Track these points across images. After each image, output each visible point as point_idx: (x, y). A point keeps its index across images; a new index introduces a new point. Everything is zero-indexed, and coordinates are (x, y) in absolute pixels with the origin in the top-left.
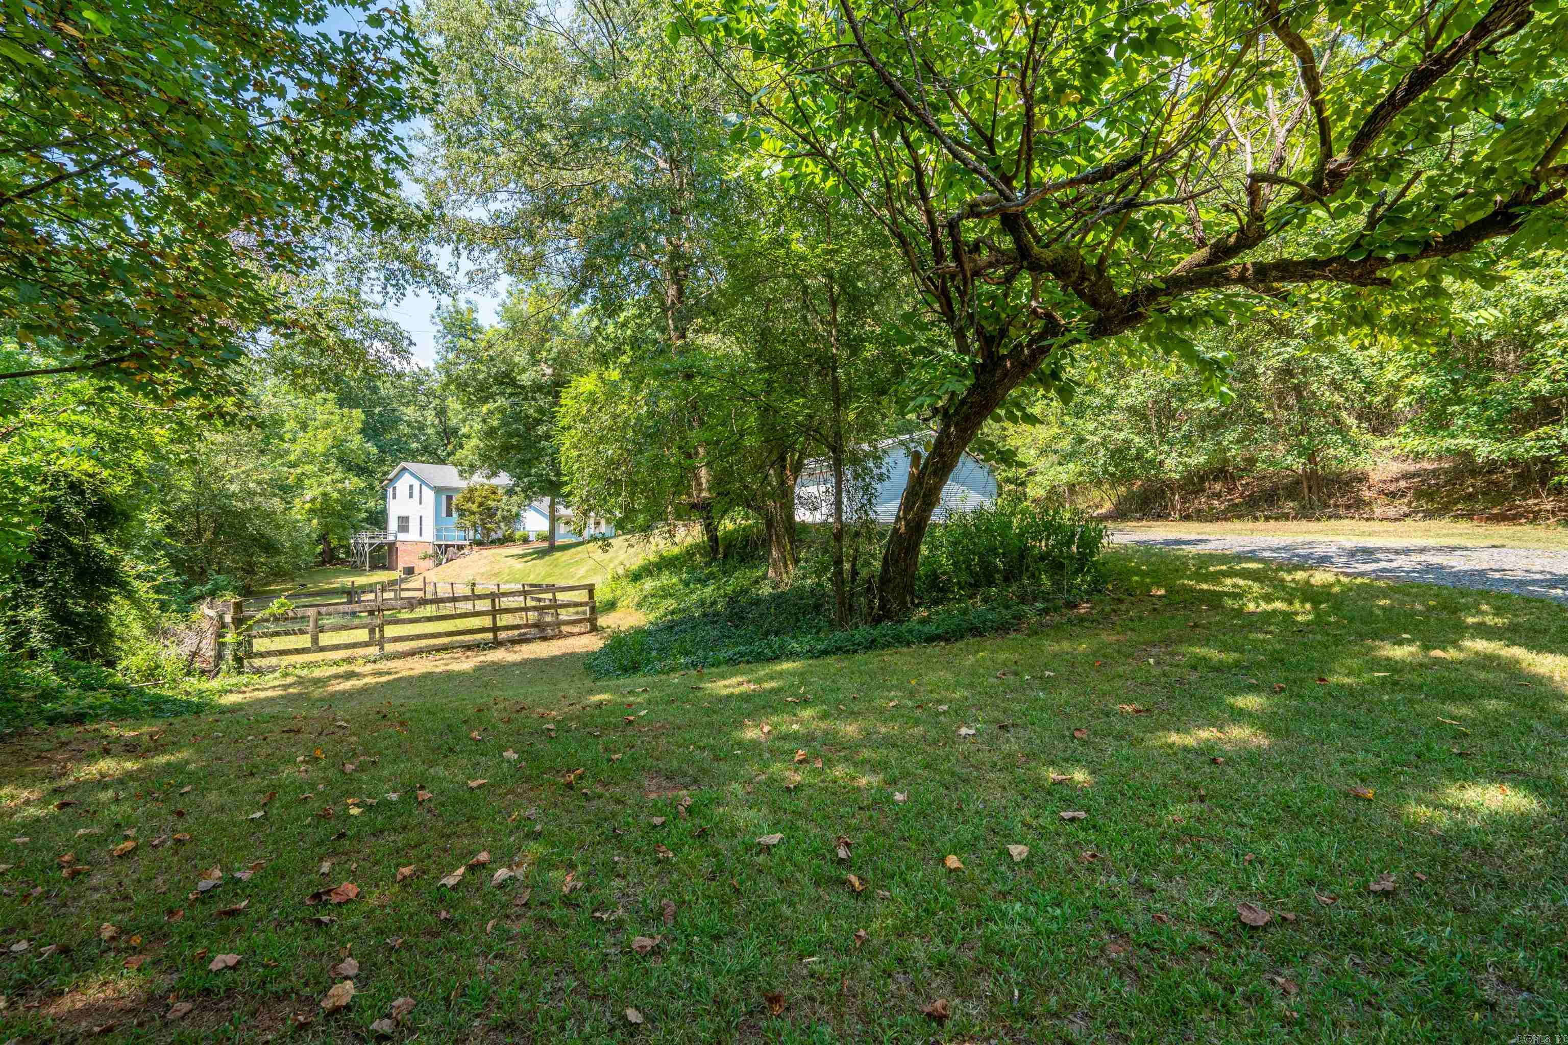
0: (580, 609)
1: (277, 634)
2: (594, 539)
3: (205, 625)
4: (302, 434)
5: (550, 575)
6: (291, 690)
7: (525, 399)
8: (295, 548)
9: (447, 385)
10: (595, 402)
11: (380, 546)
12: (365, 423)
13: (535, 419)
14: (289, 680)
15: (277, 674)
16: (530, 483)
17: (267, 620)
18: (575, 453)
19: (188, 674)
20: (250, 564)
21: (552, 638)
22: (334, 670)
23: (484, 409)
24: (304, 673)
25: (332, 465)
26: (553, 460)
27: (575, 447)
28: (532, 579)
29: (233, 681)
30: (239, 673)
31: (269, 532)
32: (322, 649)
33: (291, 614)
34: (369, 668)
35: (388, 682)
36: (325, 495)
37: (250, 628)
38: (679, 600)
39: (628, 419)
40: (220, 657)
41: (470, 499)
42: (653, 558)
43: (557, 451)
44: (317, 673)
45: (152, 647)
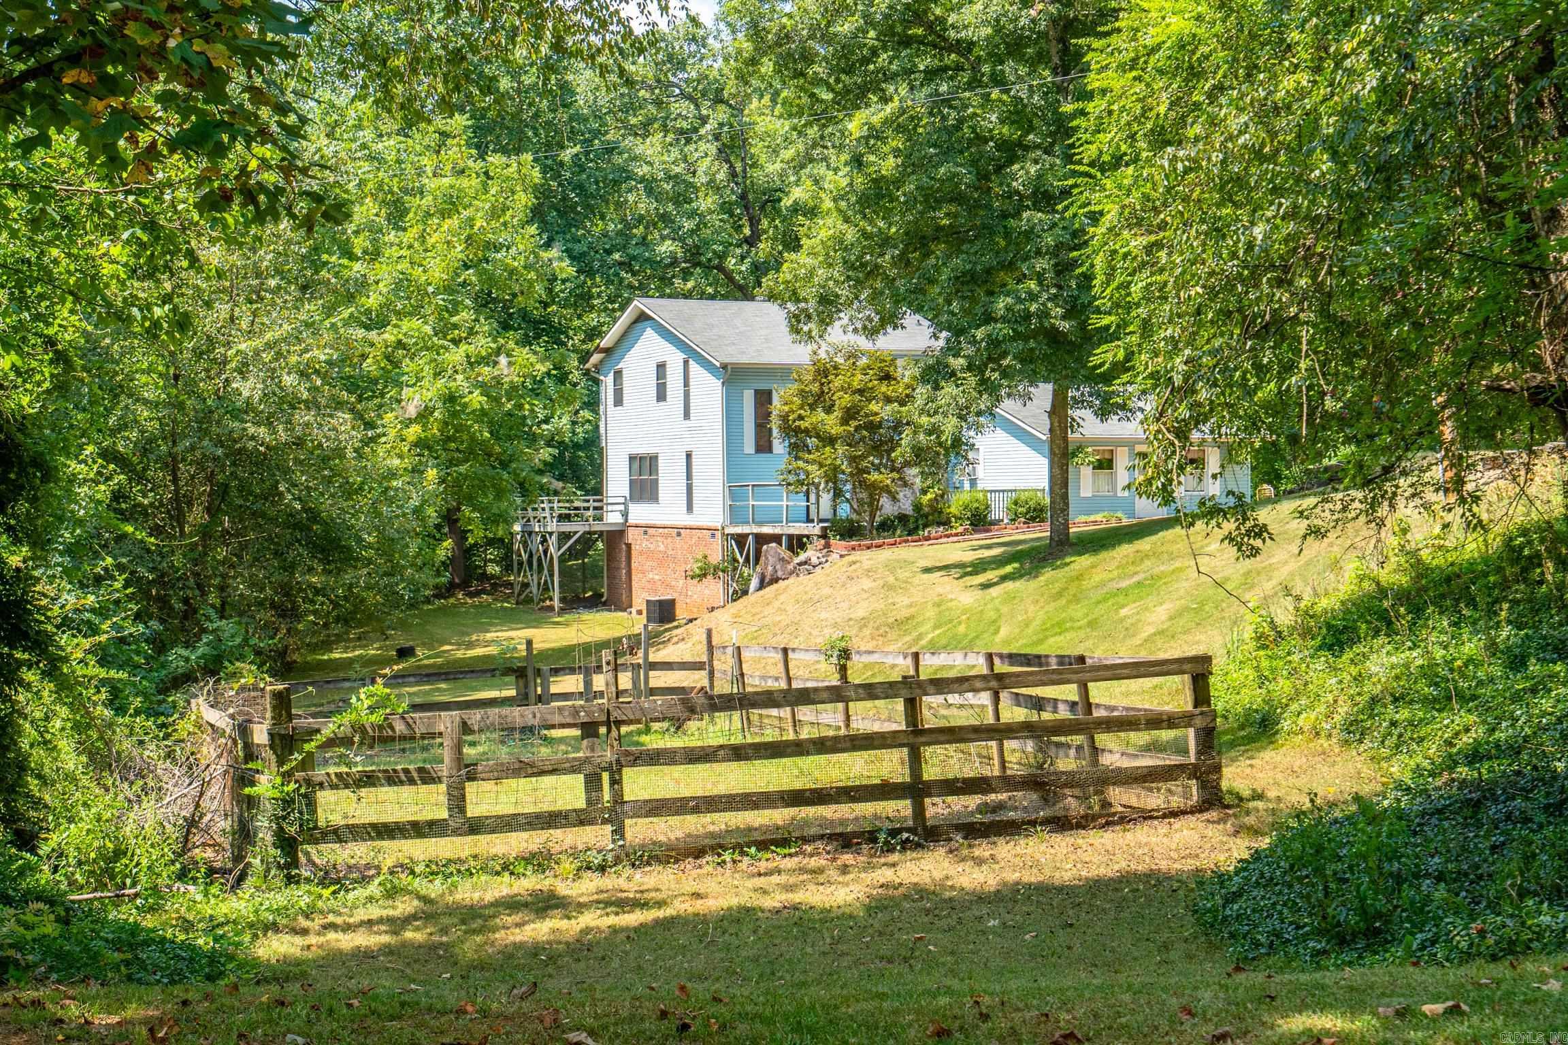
0: (1166, 735)
1: (368, 780)
2: (1211, 511)
3: (208, 752)
4: (392, 237)
5: (1060, 627)
6: (409, 935)
7: (972, 85)
8: (387, 546)
9: (753, 62)
10: (1195, 74)
11: (587, 540)
12: (542, 192)
13: (1003, 145)
14: (404, 906)
15: (374, 889)
16: (993, 342)
17: (347, 742)
18: (1136, 242)
19: (182, 875)
20: (286, 590)
21: (1083, 823)
22: (503, 887)
23: (855, 125)
24: (435, 889)
25: (465, 316)
26: (1064, 268)
27: (1135, 222)
28: (1009, 638)
29: (279, 899)
30: (291, 880)
31: (327, 505)
32: (475, 827)
33: (400, 727)
34: (589, 885)
35: (641, 929)
36: (451, 399)
37: (308, 763)
38: (1492, 714)
39: (1312, 116)
40: (244, 835)
41: (820, 400)
42: (1393, 575)
43: (1078, 238)
44: (468, 892)
45: (103, 804)
